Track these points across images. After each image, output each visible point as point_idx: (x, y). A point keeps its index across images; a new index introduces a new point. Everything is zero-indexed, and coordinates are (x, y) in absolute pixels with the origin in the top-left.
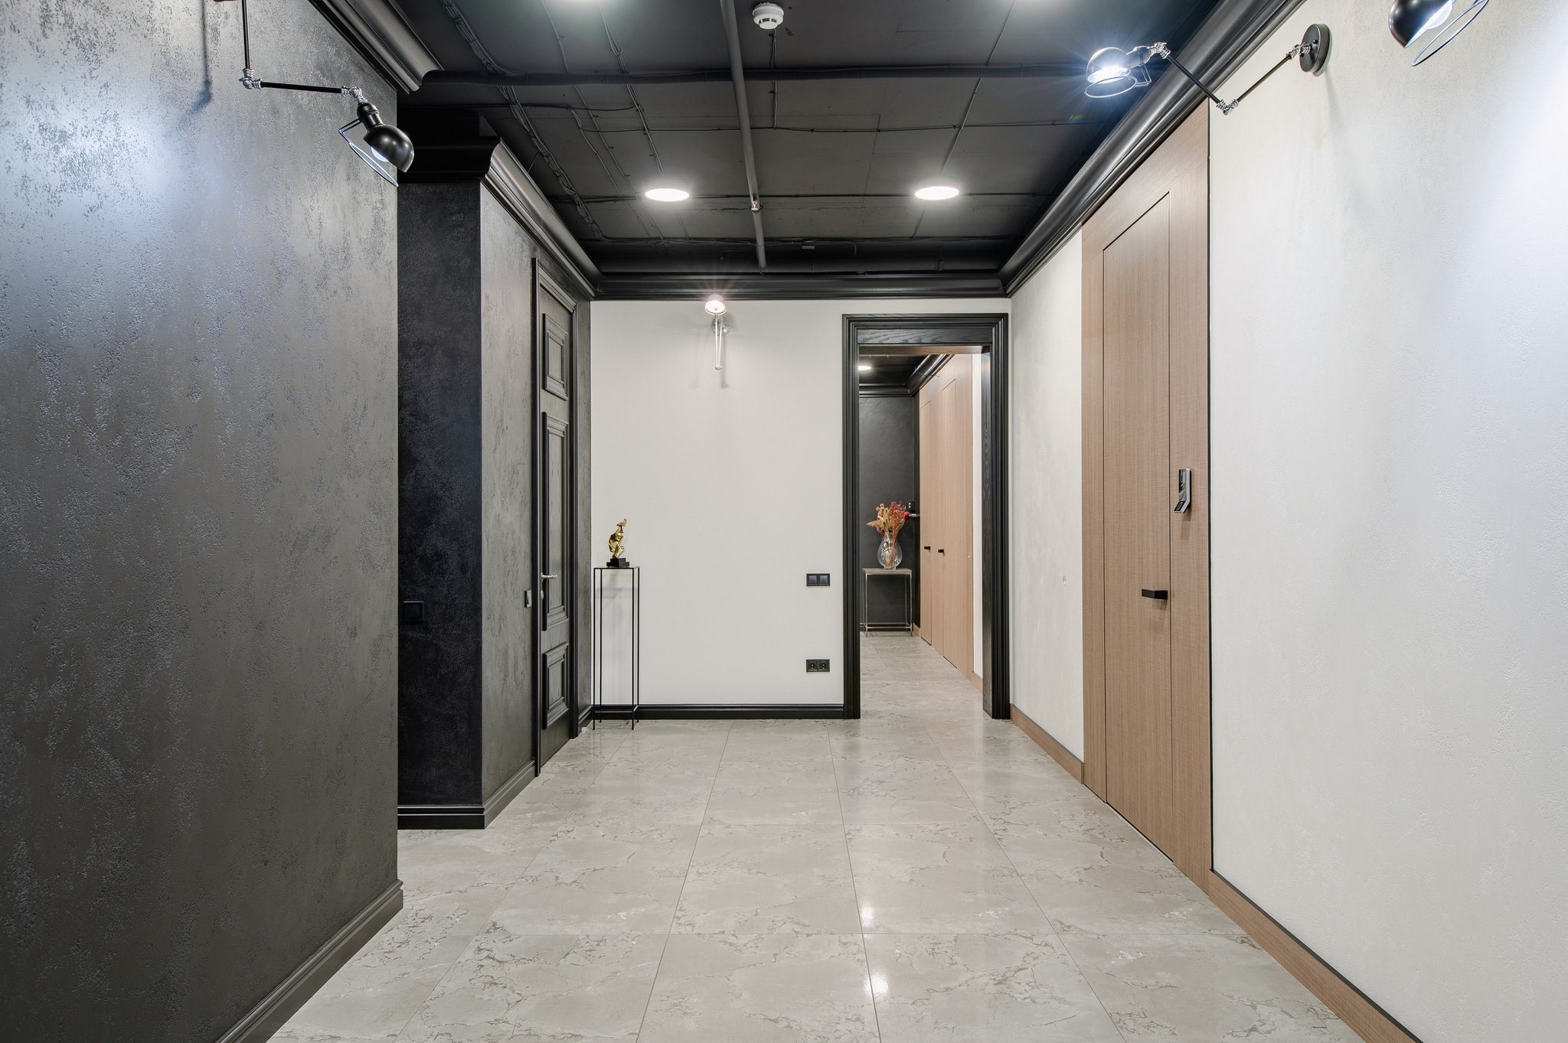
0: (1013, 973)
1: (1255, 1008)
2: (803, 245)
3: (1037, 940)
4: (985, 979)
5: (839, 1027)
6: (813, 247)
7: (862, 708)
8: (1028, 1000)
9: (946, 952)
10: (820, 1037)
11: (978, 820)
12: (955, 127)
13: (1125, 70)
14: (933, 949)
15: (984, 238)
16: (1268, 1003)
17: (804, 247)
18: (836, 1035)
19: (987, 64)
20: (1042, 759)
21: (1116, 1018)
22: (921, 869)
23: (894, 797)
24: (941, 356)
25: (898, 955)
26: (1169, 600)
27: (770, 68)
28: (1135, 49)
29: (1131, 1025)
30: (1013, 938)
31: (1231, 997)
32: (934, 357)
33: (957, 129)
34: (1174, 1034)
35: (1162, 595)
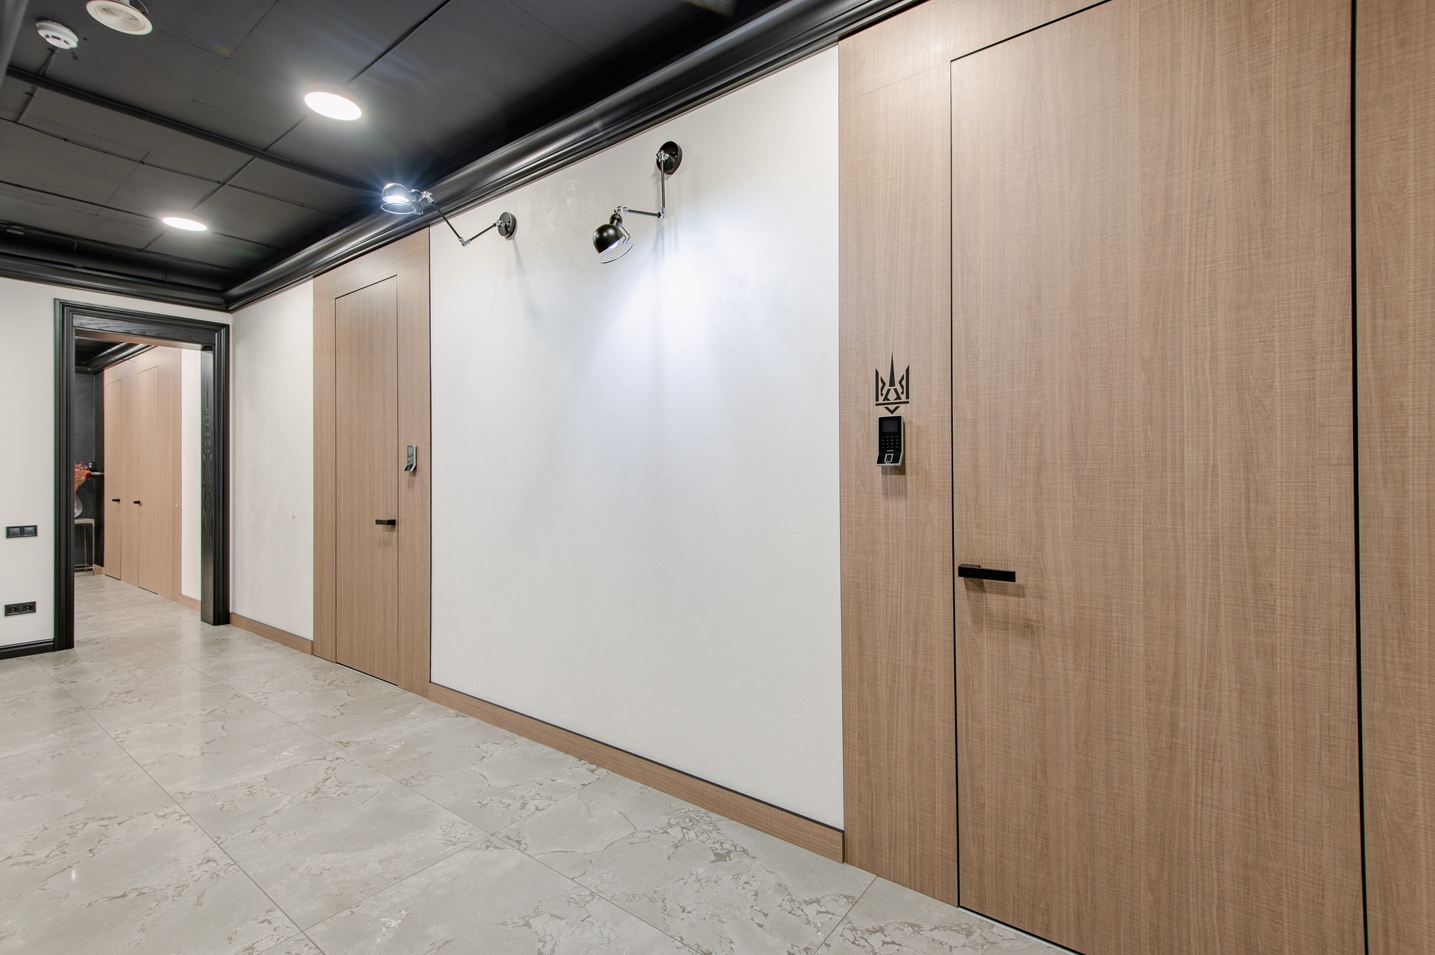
0: (322, 784)
1: (479, 747)
2: (9, 228)
3: (329, 758)
4: (303, 795)
5: (193, 873)
6: (21, 233)
7: (76, 638)
8: (342, 795)
9: (262, 789)
10: (178, 887)
11: (240, 697)
12: (219, 183)
13: (408, 201)
14: (250, 791)
15: (213, 265)
16: (485, 742)
17: (9, 231)
18: (194, 879)
19: (265, 150)
20: (271, 646)
21: (405, 782)
22: (207, 743)
23: (150, 700)
24: (141, 346)
25: (221, 806)
26: (396, 526)
27: (37, 75)
28: (413, 191)
29: (416, 782)
30: (310, 763)
31: (465, 746)
32: (131, 345)
33: (220, 185)
34: (442, 777)
35: (392, 523)
